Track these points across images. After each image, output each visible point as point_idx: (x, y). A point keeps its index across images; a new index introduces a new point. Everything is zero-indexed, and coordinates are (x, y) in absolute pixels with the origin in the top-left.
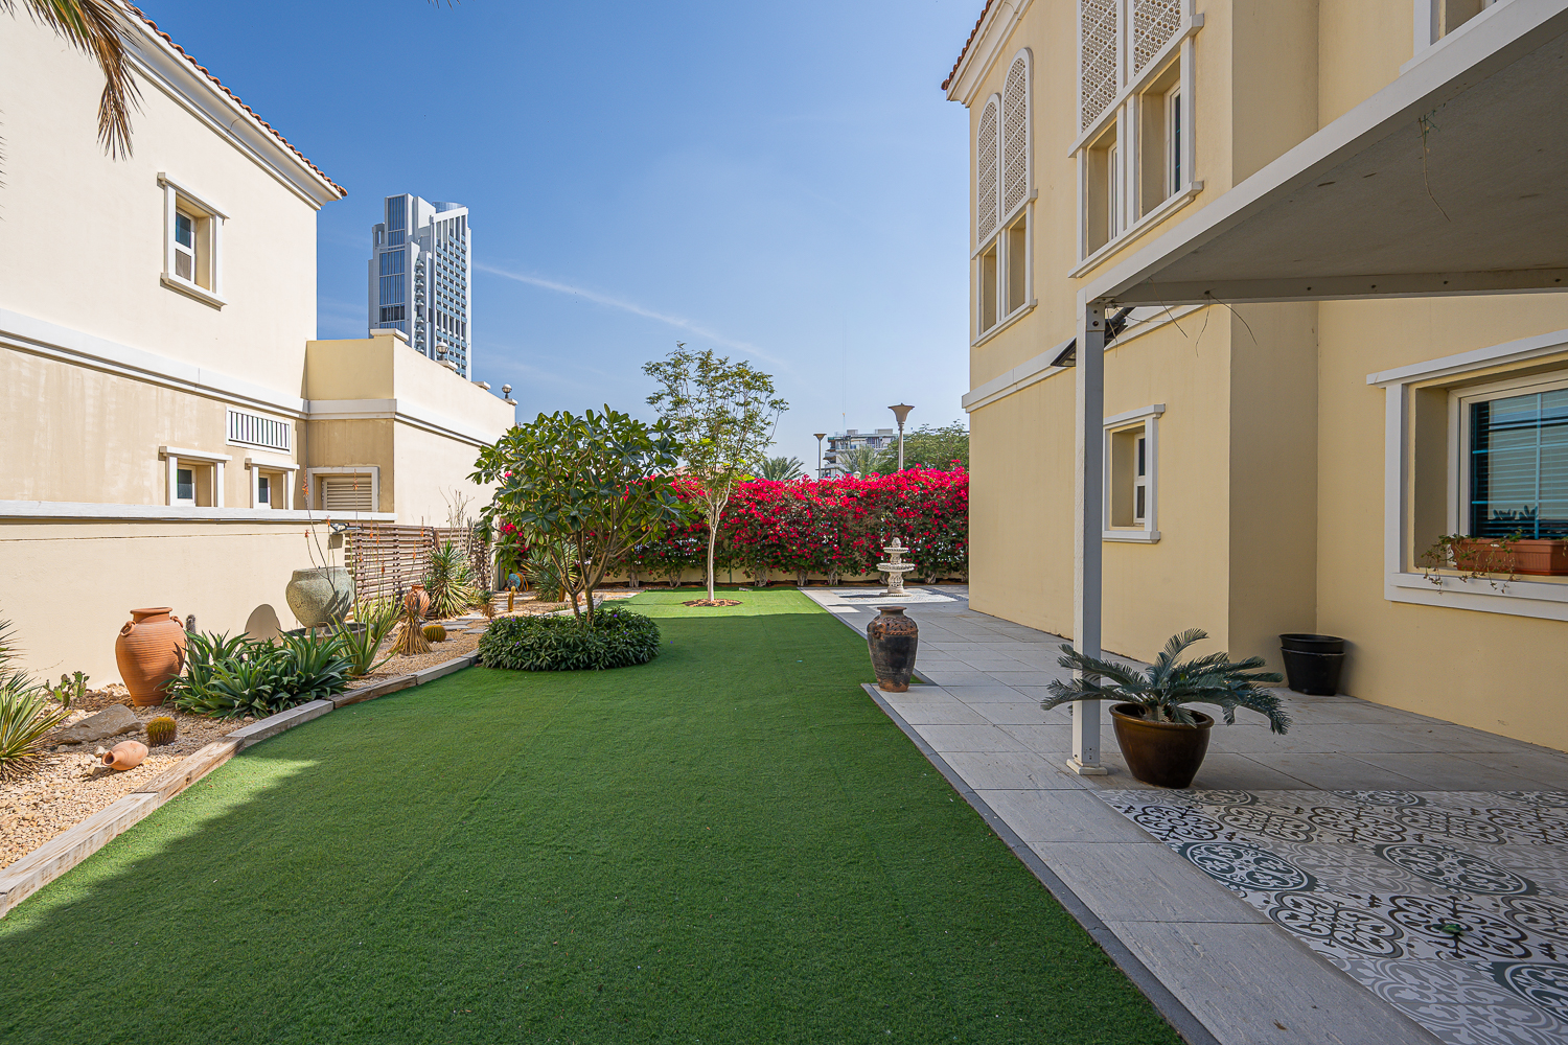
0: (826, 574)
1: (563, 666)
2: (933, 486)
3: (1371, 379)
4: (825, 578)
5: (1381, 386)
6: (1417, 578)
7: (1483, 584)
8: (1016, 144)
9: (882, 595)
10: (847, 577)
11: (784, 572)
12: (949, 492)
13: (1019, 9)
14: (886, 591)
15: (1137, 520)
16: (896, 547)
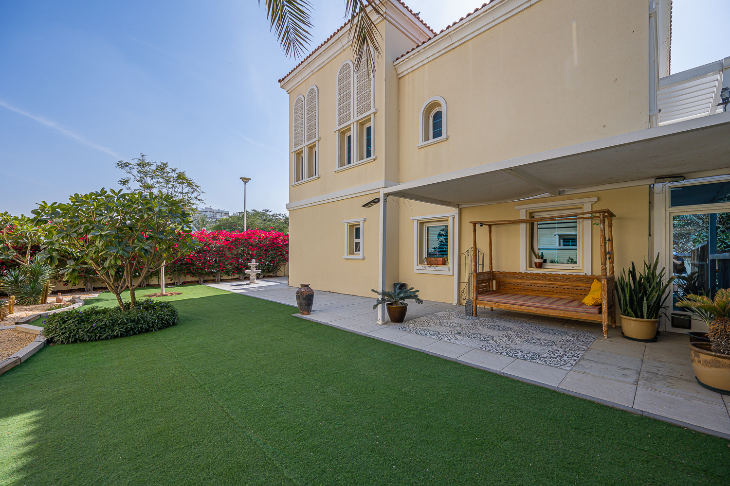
0: (214, 276)
1: (132, 333)
2: (263, 237)
3: (411, 218)
4: (213, 278)
5: (413, 220)
6: (421, 267)
7: (432, 268)
8: (311, 118)
9: (247, 284)
10: (225, 277)
11: (193, 277)
12: (269, 240)
13: (313, 70)
14: (249, 282)
15: (355, 253)
16: (253, 263)
